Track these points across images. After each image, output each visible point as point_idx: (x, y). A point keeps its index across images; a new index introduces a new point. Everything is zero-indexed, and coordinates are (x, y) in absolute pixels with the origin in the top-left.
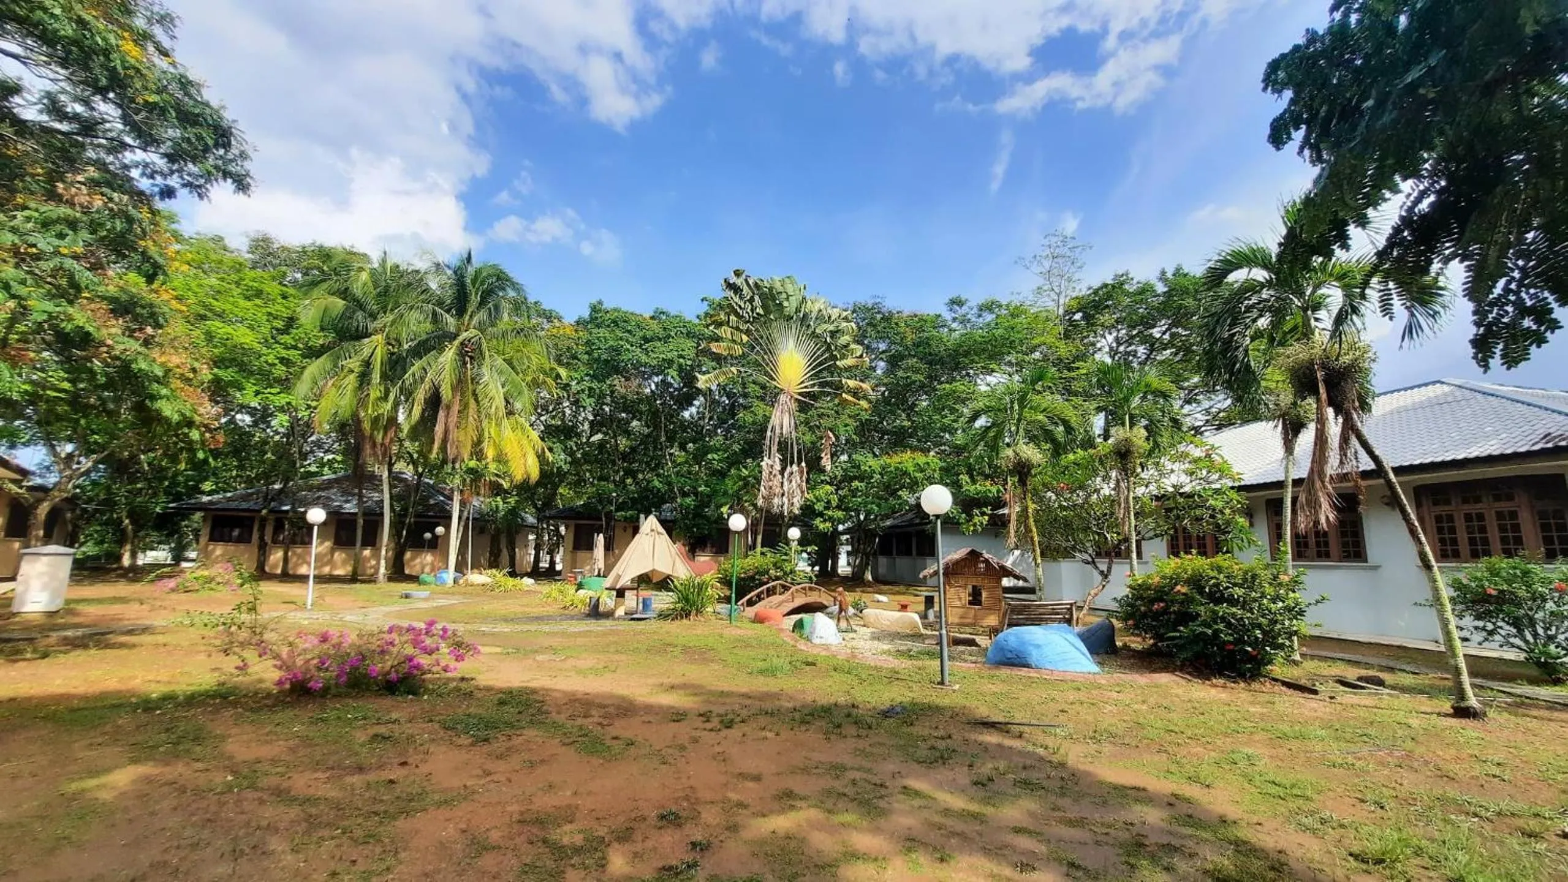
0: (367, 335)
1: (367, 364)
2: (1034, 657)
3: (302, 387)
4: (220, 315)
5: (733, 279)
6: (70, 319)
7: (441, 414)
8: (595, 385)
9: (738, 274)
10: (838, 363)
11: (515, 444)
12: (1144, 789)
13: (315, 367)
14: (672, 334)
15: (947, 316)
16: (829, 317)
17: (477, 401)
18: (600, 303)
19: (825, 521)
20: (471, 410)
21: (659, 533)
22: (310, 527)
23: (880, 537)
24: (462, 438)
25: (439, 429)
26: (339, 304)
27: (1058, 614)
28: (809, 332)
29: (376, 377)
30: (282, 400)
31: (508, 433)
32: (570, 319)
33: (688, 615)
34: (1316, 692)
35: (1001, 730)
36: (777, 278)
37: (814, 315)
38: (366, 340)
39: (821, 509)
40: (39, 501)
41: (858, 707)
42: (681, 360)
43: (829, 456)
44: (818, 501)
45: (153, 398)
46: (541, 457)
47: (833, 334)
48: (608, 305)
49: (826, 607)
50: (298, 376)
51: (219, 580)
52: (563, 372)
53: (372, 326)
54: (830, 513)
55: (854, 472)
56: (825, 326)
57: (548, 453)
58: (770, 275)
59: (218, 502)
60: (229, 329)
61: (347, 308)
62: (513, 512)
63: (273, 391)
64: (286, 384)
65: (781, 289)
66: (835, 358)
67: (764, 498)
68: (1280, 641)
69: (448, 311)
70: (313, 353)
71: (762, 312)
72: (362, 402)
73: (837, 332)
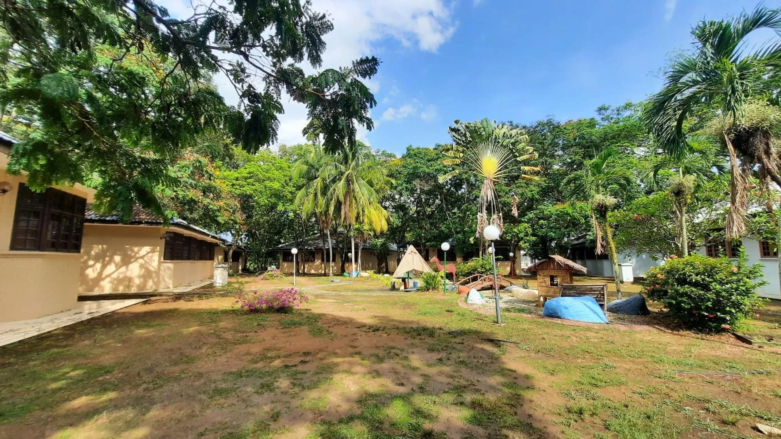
0: (316, 178)
1: (316, 190)
2: (563, 312)
3: (297, 201)
4: (269, 179)
5: (454, 126)
6: (188, 195)
7: (343, 207)
8: (408, 186)
9: (456, 122)
10: (518, 159)
11: (376, 216)
12: (515, 371)
13: (300, 194)
14: (441, 156)
15: (598, 118)
16: (511, 135)
17: (356, 200)
18: (411, 146)
19: (525, 242)
20: (353, 204)
21: (415, 253)
22: (293, 255)
23: (570, 249)
24: (351, 216)
25: (343, 213)
26: (305, 167)
27: (595, 291)
28: (499, 145)
29: (319, 194)
30: (292, 207)
31: (373, 211)
32: (399, 156)
33: (428, 290)
34: (750, 343)
35: (496, 344)
36: (478, 121)
37: (501, 136)
38: (315, 181)
39: (522, 236)
40: (229, 250)
41: (443, 329)
42: (445, 169)
43: (516, 208)
44: (520, 232)
45: (217, 216)
46: (388, 221)
47: (513, 144)
48: (414, 147)
49: (505, 287)
50: (295, 197)
51: (275, 275)
52: (393, 181)
53: (317, 174)
54: (528, 238)
55: (541, 215)
56: (508, 140)
57: (391, 218)
58: (475, 120)
59: (284, 247)
60: (271, 184)
61: (308, 168)
62: (384, 245)
63: (288, 204)
64: (292, 201)
65: (480, 126)
66: (516, 157)
67: (479, 233)
68: (728, 309)
69: (341, 164)
70: (299, 188)
71: (471, 139)
72: (316, 205)
73: (516, 142)
